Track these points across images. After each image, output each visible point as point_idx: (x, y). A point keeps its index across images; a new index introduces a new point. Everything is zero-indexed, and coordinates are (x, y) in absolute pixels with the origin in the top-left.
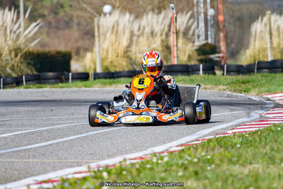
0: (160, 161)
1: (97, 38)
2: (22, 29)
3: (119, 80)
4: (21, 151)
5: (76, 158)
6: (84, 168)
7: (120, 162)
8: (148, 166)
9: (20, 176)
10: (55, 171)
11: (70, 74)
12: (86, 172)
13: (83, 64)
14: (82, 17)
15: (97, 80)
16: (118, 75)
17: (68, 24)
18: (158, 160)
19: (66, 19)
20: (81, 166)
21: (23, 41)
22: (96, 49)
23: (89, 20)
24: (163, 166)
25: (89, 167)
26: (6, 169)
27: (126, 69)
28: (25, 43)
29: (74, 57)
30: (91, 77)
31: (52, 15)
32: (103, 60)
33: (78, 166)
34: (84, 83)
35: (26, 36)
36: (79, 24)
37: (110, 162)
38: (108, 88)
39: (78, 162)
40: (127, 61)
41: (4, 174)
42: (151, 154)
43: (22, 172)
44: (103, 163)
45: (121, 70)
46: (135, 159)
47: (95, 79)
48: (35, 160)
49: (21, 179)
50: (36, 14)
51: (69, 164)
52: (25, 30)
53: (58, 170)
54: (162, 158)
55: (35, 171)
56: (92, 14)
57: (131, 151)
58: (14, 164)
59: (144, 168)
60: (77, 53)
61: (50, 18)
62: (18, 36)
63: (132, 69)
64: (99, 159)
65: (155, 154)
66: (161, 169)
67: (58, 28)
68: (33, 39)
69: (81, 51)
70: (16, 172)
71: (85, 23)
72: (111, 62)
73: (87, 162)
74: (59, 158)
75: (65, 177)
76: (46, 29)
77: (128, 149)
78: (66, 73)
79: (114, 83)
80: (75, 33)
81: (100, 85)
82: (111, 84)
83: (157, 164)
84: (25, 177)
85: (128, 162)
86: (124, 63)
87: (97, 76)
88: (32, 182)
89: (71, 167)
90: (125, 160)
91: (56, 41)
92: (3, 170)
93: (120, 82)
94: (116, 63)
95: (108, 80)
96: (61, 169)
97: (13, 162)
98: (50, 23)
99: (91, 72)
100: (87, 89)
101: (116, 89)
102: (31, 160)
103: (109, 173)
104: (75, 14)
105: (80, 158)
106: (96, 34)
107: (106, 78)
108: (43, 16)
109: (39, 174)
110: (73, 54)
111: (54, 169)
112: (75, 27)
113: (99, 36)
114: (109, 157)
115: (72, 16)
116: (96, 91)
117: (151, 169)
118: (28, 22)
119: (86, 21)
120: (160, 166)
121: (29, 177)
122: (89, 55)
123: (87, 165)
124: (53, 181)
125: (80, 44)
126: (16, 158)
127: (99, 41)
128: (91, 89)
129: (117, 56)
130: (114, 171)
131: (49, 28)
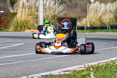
0: (114, 64)
1: (88, 13)
2: (57, 8)
3: (96, 30)
4: (56, 58)
5: (79, 62)
6: (83, 66)
7: (98, 64)
8: (109, 66)
9: (56, 68)
10: (70, 67)
11: (77, 27)
12: (83, 68)
13: (82, 23)
14: (82, 3)
15: (88, 30)
16: (96, 28)
17: (76, 6)
18: (113, 63)
19: (75, 4)
20: (81, 65)
21: (57, 12)
22: (88, 17)
23: (85, 5)
24: (115, 66)
25: (85, 66)
26: (50, 65)
27: (99, 26)
28: (58, 13)
29: (78, 20)
30: (85, 29)
31: (69, 2)
32: (90, 22)
33: (80, 65)
34: (82, 31)
35: (58, 11)
36: (80, 6)
37: (93, 64)
38: (92, 33)
39: (80, 64)
40: (100, 22)
41: (49, 68)
42: (110, 61)
43: (57, 67)
44: (90, 64)
45: (97, 26)
46: (103, 63)
47: (87, 29)
48: (62, 62)
49: (56, 70)
50: (63, 1)
51: (76, 64)
52: (58, 8)
53: (71, 66)
54: (115, 63)
55: (62, 66)
56: (86, 2)
57: (102, 60)
58: (53, 64)
59: (108, 67)
60: (80, 18)
61: (68, 3)
62: (55, 11)
63: (102, 26)
64: (89, 63)
65: (112, 61)
66: (114, 67)
67: (71, 8)
68: (61, 12)
69: (81, 18)
70: (54, 67)
71: (83, 6)
72: (94, 23)
73: (83, 64)
74: (72, 61)
75: (75, 70)
76: (67, 8)
77: (100, 59)
78: (75, 26)
79: (95, 31)
80: (79, 10)
81: (89, 32)
82: (93, 32)
83: (113, 65)
84: (58, 69)
85: (101, 64)
86: (99, 23)
87: (87, 28)
88: (61, 71)
89: (77, 65)
90: (99, 63)
91: (71, 13)
92: (49, 66)
93: (97, 31)
94: (95, 23)
95: (92, 30)
96: (73, 66)
97: (53, 63)
98: (68, 6)
99: (85, 27)
100: (83, 33)
101: (95, 34)
102: (60, 62)
103: (93, 68)
104: (79, 2)
105: (81, 62)
106: (88, 11)
107: (91, 29)
108: (65, 2)
109: (64, 68)
110: (78, 19)
111: (70, 66)
112: (79, 8)
113: (89, 12)
114: (93, 62)
115: (78, 3)
116: (87, 34)
117: (110, 67)
118: (59, 5)
119: (83, 5)
120: (114, 66)
121: (59, 69)
122: (84, 19)
123: (84, 65)
124: (70, 71)
125: (81, 14)
126: (54, 61)
127: (89, 14)
128: (85, 33)
129: (96, 20)
130: (95, 68)
131: (68, 8)
